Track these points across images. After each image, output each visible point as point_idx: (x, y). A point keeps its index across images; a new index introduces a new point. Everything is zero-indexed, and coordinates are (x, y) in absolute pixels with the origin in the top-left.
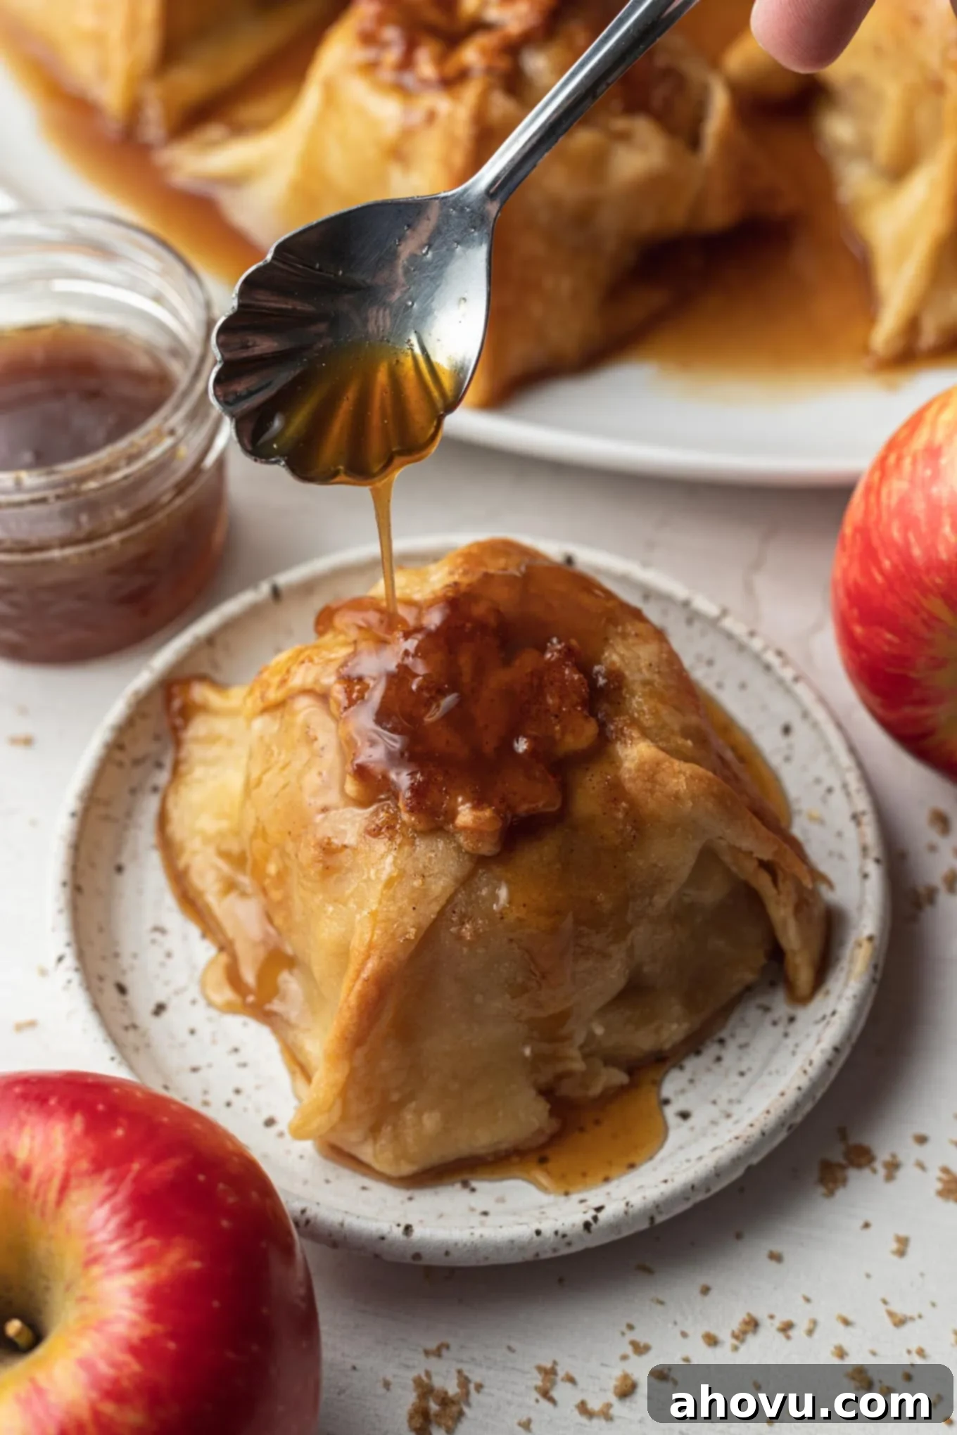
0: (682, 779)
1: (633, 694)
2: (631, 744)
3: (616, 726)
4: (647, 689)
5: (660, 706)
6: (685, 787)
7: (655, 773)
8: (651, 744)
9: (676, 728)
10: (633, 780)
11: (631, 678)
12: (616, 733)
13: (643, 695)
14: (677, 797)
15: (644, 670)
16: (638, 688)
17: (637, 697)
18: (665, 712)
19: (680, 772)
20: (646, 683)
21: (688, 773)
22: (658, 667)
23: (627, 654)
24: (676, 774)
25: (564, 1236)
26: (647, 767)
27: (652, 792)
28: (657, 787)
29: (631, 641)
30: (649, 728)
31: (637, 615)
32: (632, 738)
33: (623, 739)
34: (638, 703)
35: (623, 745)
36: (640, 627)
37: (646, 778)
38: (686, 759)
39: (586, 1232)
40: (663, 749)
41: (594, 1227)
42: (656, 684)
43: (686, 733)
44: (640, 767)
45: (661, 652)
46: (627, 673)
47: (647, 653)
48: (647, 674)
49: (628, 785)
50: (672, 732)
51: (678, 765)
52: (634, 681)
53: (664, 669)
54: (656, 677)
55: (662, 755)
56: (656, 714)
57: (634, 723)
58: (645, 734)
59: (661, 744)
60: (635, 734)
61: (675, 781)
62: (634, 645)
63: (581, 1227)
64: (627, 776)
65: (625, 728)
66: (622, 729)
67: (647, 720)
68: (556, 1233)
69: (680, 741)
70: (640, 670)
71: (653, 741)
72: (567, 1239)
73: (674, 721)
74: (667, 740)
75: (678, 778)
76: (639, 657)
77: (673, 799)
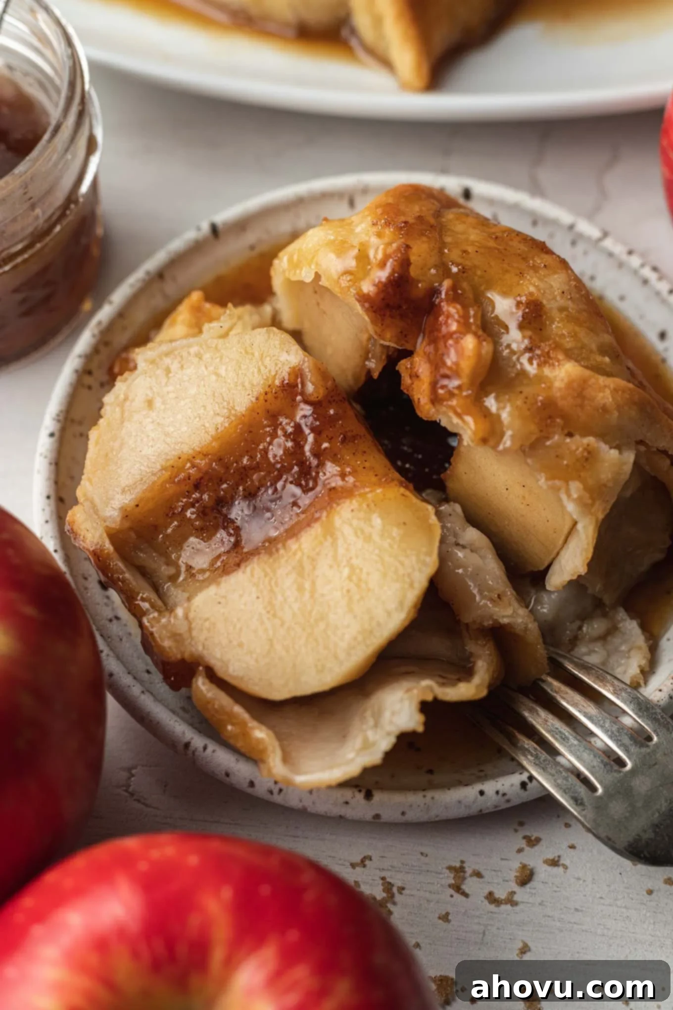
0: (608, 392)
1: (552, 322)
2: (559, 365)
3: (543, 351)
4: (564, 315)
5: (577, 329)
6: (611, 400)
7: (583, 389)
8: (576, 364)
9: (594, 347)
10: (563, 398)
11: (548, 306)
12: (544, 357)
13: (562, 320)
14: (605, 409)
15: (558, 298)
16: (556, 314)
17: (556, 323)
18: (582, 333)
19: (605, 386)
20: (562, 309)
21: (612, 386)
22: (570, 294)
23: (542, 285)
24: (602, 389)
25: (504, 795)
26: (575, 385)
27: (582, 406)
28: (586, 402)
29: (542, 272)
30: (570, 349)
31: (542, 248)
32: (558, 361)
33: (551, 361)
34: (557, 327)
35: (551, 367)
36: (547, 258)
37: (576, 395)
38: (608, 374)
39: (523, 791)
40: (586, 367)
41: (530, 786)
42: (570, 310)
43: (603, 350)
44: (569, 385)
45: (570, 280)
46: (545, 302)
47: (557, 281)
48: (561, 302)
49: (561, 403)
50: (591, 351)
51: (602, 380)
52: (551, 309)
53: (576, 296)
54: (570, 303)
55: (587, 373)
56: (575, 336)
57: (558, 346)
58: (569, 355)
59: (582, 363)
60: (561, 356)
61: (601, 395)
62: (545, 276)
63: (519, 786)
64: (558, 394)
65: (551, 352)
66: (548, 353)
67: (568, 342)
68: (497, 792)
69: (599, 358)
70: (554, 298)
71: (577, 361)
72: (506, 797)
73: (591, 341)
74: (588, 359)
75: (604, 392)
76: (552, 287)
77: (600, 411)
